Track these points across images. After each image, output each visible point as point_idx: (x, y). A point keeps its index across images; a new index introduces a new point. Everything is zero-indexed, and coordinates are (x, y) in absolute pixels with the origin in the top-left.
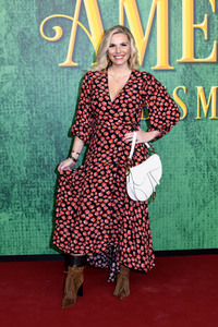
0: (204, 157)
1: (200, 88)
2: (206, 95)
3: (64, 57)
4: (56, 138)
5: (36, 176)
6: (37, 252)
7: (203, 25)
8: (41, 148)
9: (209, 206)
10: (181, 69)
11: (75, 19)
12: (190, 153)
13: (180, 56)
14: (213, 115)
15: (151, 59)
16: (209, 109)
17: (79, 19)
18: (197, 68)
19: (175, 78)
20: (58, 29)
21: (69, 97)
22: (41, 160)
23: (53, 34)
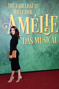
0: (37, 52)
1: (35, 38)
2: (37, 39)
3: (8, 32)
4: (6, 49)
5: (2, 57)
6: (3, 73)
7: (36, 25)
8: (3, 51)
9: (38, 62)
10: (32, 34)
11: (10, 24)
12: (34, 51)
13: (31, 31)
14: (38, 43)
15: (26, 32)
16: (38, 42)
17: (11, 24)
18: (35, 34)
19: (31, 36)
20: (6, 26)
21: (9, 40)
22: (3, 53)
23: (5, 27)
